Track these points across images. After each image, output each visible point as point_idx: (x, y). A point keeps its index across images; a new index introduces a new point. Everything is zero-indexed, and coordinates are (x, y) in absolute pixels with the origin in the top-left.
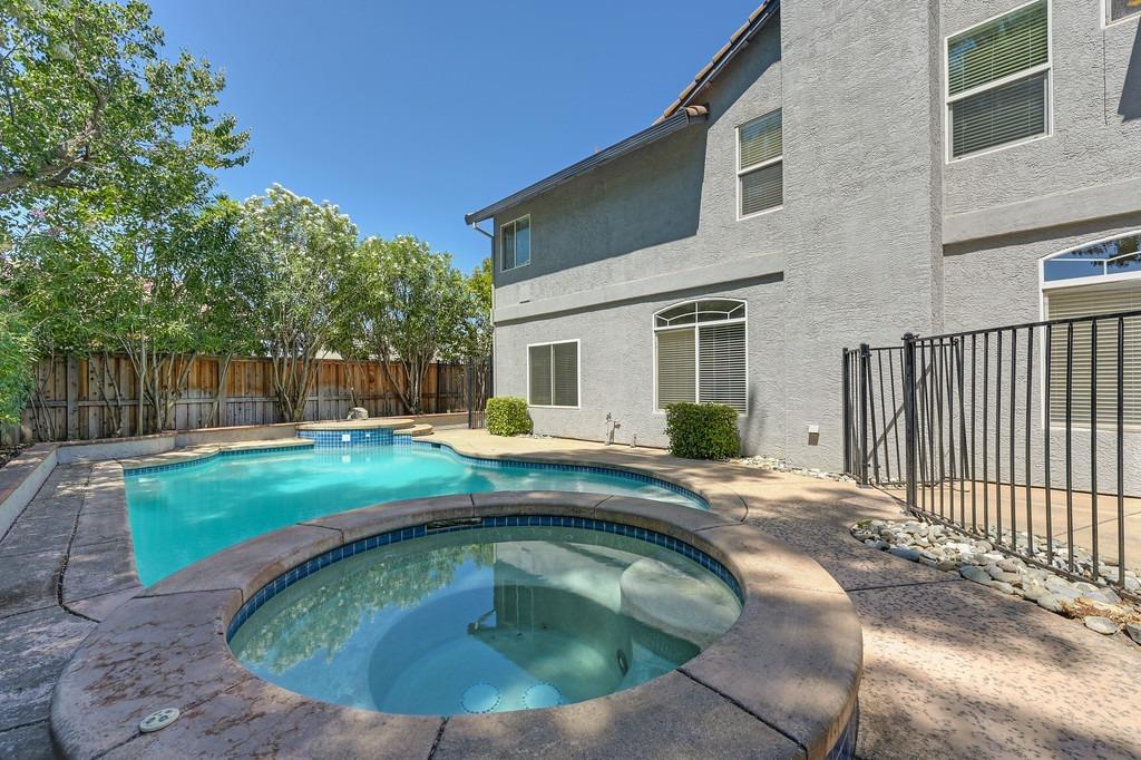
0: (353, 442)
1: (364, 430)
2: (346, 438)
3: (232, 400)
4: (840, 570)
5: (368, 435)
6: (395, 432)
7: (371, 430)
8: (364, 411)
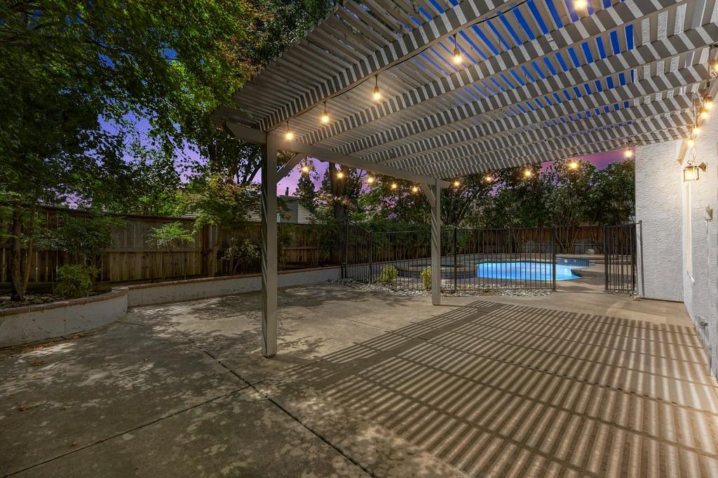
1: (573, 259)
2: (566, 261)
5: (575, 261)
6: (590, 261)
7: (576, 259)
8: (592, 251)
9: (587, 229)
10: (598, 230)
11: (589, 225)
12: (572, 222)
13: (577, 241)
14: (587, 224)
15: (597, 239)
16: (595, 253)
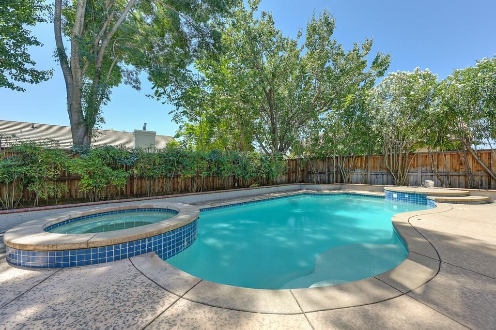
0: (398, 198)
1: (404, 193)
2: (395, 196)
3: (373, 173)
4: (42, 299)
5: (407, 196)
6: (428, 197)
7: (409, 194)
8: (431, 183)
9: (425, 155)
10: (438, 156)
11: (427, 151)
12: (405, 148)
13: (412, 169)
14: (425, 150)
15: (438, 168)
16: (436, 186)
